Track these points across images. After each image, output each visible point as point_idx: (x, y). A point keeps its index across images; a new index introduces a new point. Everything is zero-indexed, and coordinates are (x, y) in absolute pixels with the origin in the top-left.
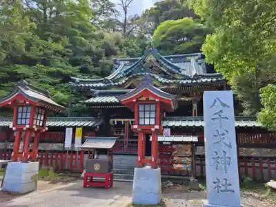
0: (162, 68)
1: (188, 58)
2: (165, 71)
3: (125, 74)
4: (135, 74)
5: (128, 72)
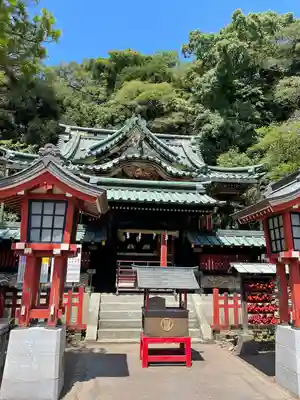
3: (94, 153)
4: (130, 156)
5: (99, 150)
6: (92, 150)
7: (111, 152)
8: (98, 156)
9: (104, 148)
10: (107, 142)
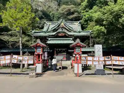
0: (66, 28)
1: (75, 23)
2: (68, 29)
3: (52, 29)
4: (59, 31)
5: (53, 29)
6: (52, 28)
7: (56, 29)
8: (53, 30)
9: (54, 28)
10: (55, 27)
